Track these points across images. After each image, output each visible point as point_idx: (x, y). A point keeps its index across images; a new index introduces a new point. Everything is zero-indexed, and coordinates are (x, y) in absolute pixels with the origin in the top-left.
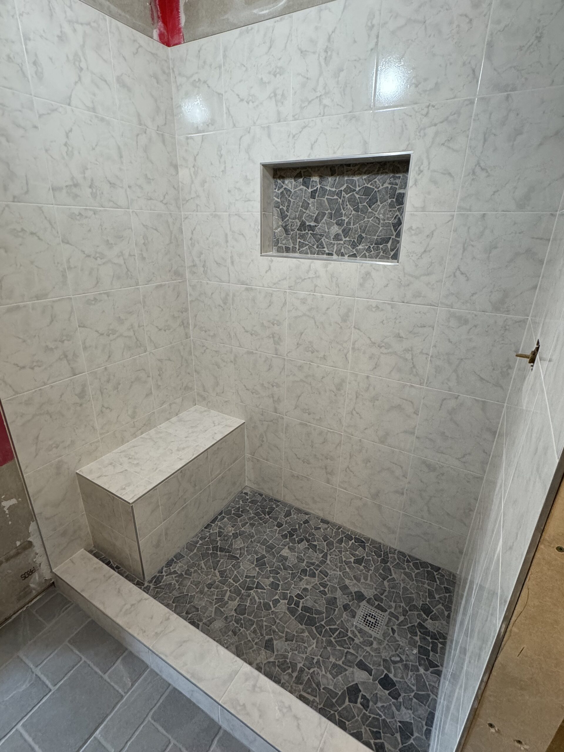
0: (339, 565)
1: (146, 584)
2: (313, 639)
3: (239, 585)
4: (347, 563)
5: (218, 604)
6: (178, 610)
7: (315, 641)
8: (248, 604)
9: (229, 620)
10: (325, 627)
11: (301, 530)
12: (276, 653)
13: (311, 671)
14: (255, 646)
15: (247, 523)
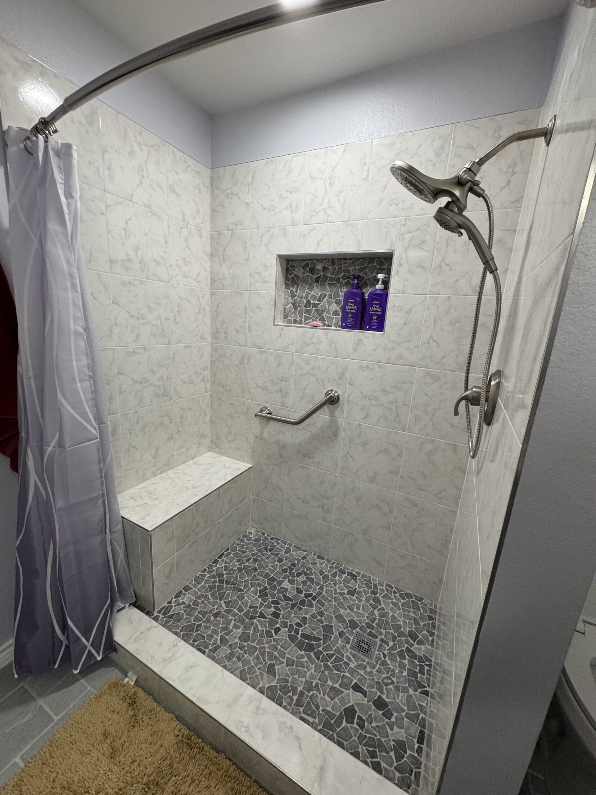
0: (334, 596)
1: (156, 614)
2: (312, 664)
3: (243, 614)
4: (341, 594)
5: (224, 632)
6: (185, 638)
7: (313, 666)
8: (251, 632)
9: (233, 647)
10: (322, 653)
11: (300, 565)
12: (277, 677)
13: (311, 693)
14: (258, 671)
15: (251, 558)
